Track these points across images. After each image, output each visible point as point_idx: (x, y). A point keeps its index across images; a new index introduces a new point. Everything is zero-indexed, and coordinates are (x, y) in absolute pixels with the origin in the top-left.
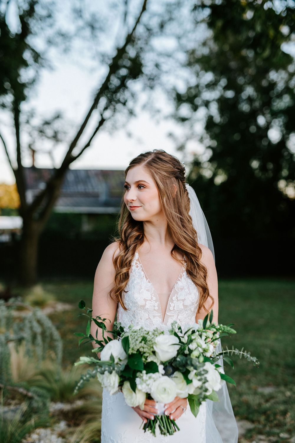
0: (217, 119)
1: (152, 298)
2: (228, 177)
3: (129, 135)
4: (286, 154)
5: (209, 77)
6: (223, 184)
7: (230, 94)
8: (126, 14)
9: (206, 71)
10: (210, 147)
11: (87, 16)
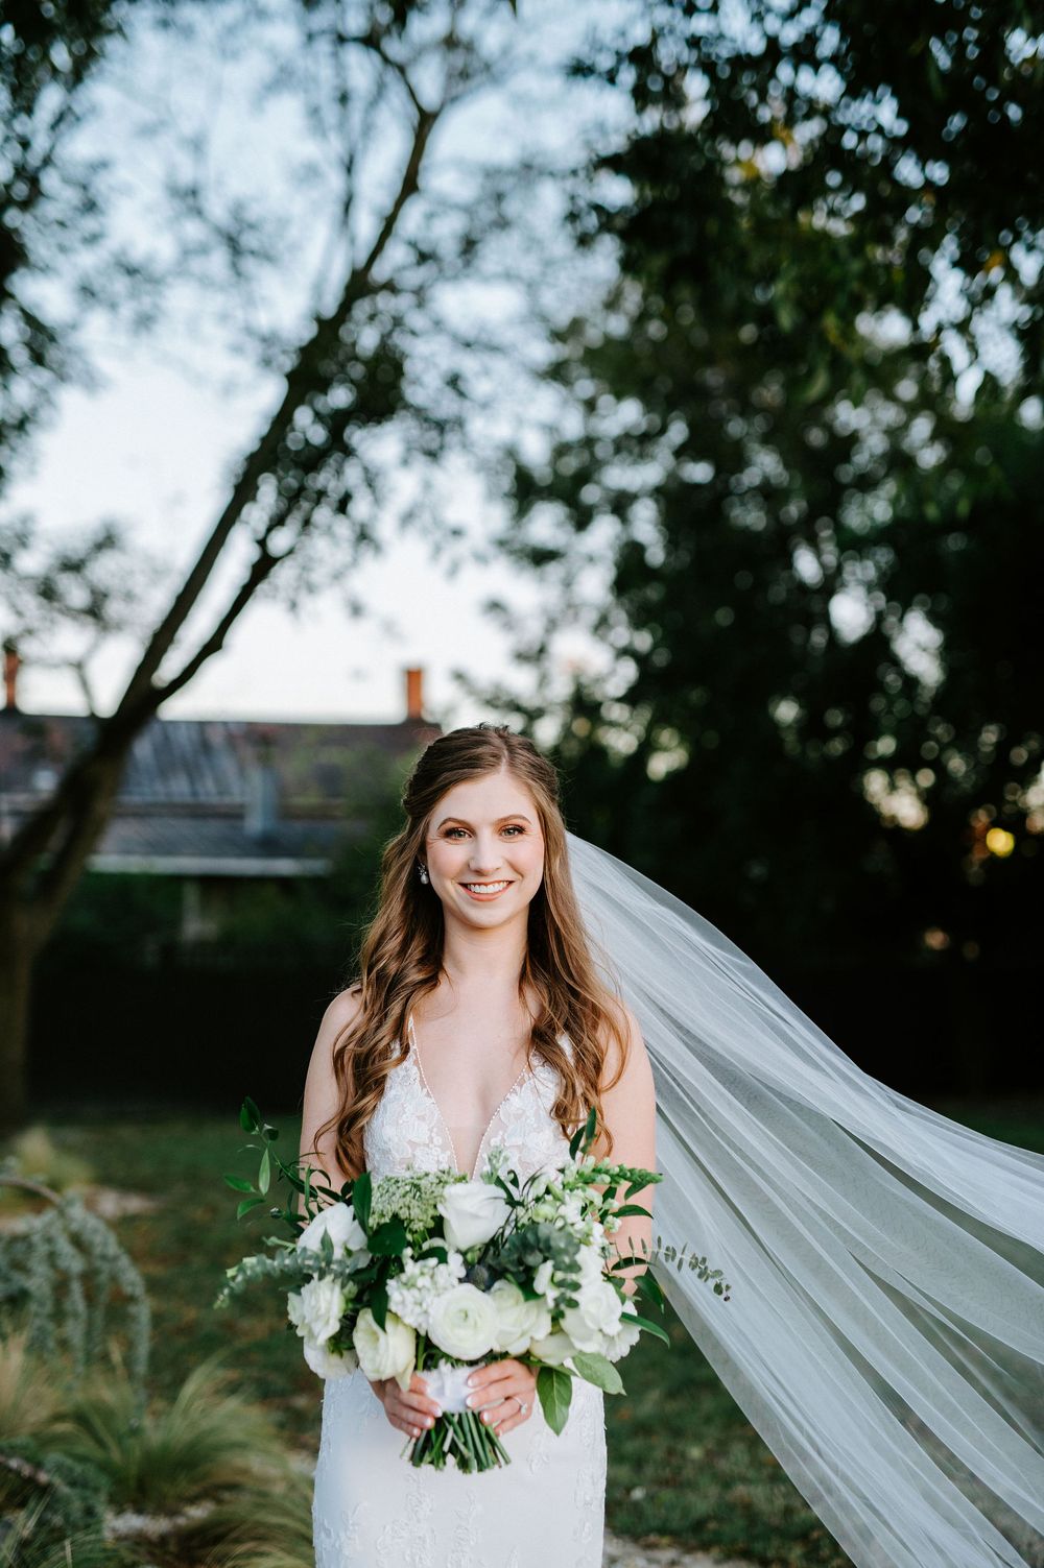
0: (656, 555)
1: (432, 1138)
2: (690, 755)
3: (356, 610)
4: (891, 678)
5: (628, 414)
6: (674, 777)
7: (699, 472)
8: (348, 204)
9: (619, 396)
10: (626, 652)
11: (217, 208)
